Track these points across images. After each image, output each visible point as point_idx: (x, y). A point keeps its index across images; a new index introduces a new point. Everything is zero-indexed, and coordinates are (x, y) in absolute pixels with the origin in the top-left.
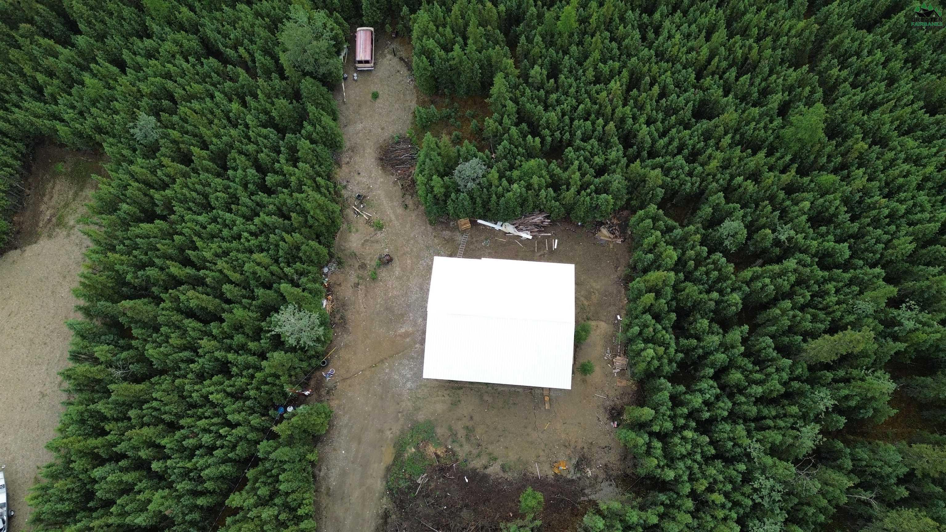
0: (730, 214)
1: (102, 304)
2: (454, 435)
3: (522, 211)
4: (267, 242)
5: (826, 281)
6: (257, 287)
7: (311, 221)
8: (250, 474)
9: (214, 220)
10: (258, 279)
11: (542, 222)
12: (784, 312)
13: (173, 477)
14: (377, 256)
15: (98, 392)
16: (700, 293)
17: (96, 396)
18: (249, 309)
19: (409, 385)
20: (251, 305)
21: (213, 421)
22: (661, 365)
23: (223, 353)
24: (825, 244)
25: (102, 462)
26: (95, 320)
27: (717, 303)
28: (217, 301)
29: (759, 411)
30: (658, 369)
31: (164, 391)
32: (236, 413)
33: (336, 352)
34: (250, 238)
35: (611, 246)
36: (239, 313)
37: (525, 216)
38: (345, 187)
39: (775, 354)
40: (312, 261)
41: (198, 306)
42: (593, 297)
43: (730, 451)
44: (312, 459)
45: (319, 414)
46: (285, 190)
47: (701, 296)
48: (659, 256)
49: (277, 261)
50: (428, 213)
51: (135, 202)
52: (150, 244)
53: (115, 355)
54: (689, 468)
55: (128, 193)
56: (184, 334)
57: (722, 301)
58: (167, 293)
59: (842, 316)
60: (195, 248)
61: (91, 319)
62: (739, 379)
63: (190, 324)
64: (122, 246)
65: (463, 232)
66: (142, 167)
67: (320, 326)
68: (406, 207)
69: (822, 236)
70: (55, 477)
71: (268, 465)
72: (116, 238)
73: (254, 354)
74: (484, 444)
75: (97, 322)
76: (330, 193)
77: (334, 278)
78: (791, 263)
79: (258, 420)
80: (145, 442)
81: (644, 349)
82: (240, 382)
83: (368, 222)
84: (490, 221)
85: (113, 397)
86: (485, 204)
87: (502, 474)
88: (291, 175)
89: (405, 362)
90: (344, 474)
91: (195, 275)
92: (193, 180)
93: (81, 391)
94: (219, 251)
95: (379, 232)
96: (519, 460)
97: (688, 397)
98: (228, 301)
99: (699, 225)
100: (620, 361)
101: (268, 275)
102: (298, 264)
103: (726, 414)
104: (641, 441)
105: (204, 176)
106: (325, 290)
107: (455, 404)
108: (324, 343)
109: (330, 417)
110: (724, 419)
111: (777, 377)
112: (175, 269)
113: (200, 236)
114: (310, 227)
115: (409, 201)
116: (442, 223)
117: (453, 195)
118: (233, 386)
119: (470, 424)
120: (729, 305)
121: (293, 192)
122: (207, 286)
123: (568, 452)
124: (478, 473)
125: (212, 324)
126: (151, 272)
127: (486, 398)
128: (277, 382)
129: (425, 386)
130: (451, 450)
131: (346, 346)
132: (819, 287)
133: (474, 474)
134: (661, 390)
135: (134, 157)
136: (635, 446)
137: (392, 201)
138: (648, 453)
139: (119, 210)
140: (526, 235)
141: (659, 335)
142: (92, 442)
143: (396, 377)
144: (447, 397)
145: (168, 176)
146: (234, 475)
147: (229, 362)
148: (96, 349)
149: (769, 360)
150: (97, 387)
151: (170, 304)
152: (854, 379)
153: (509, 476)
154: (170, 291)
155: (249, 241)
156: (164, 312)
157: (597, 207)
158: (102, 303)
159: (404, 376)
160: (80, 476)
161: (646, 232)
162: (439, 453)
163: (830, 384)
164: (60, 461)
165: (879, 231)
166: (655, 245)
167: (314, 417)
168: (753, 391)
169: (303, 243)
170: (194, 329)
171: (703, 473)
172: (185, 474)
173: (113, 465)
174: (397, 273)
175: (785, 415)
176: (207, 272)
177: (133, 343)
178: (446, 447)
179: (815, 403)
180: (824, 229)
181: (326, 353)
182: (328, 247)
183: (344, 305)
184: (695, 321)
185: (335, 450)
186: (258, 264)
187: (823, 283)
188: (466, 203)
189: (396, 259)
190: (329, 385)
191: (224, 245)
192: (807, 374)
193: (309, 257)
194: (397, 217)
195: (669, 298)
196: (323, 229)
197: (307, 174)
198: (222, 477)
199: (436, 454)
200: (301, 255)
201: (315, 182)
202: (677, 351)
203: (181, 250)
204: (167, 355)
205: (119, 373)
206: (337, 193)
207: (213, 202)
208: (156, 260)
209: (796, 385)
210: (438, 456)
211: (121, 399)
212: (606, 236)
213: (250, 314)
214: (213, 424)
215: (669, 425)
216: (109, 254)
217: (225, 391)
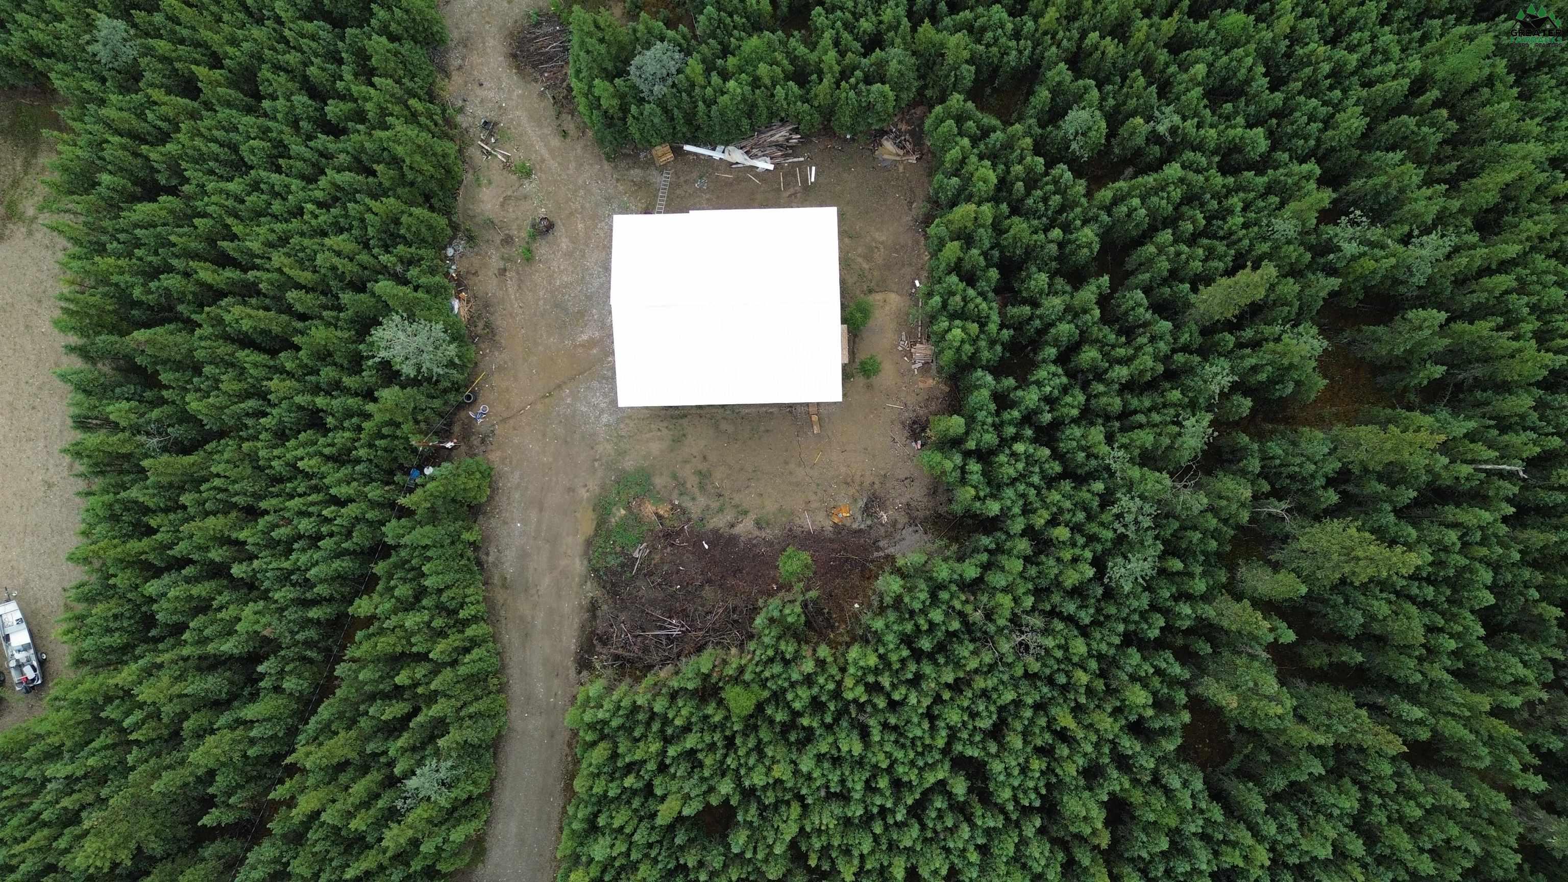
0: (1079, 98)
1: (103, 339)
2: (681, 486)
3: (751, 125)
4: (346, 216)
5: (1229, 192)
6: (342, 289)
7: (410, 176)
8: (380, 568)
9: (255, 187)
10: (341, 277)
11: (787, 140)
12: (1161, 250)
13: (267, 584)
14: (529, 221)
15: (129, 472)
16: (1035, 232)
17: (126, 478)
18: (336, 327)
19: (605, 418)
20: (338, 319)
21: (310, 498)
22: (977, 350)
23: (308, 398)
24: (1231, 132)
25: (157, 573)
26: (100, 365)
27: (1061, 245)
28: (285, 318)
29: (1125, 404)
30: (974, 357)
31: (228, 462)
32: (344, 485)
33: (485, 380)
34: (317, 212)
35: (901, 169)
36: (319, 334)
37: (760, 133)
38: (461, 110)
39: (1148, 315)
40: (423, 241)
41: (255, 328)
42: (876, 256)
43: (1083, 465)
44: (472, 539)
45: (470, 474)
46: (360, 127)
47: (1035, 237)
48: (968, 180)
49: (366, 246)
50: (601, 142)
51: (121, 169)
52: (158, 236)
53: (142, 415)
54: (1023, 496)
55: (106, 154)
56: (242, 374)
57: (1070, 242)
58: (201, 313)
59: (1252, 245)
60: (233, 237)
61: (94, 364)
62: (1093, 359)
63: (246, 356)
64: (115, 244)
65: (662, 169)
66: (121, 109)
67: (450, 342)
68: (565, 134)
69: (1228, 118)
70: (91, 599)
71: (403, 553)
72: (104, 231)
73: (357, 394)
74: (727, 494)
75: (105, 368)
76: (436, 124)
77: (465, 263)
78: (1173, 170)
79: (378, 492)
80: (214, 538)
81: (950, 329)
82: (341, 438)
83: (507, 166)
84: (704, 145)
85: (152, 479)
86: (690, 118)
87: (757, 533)
88: (366, 99)
89: (595, 384)
90: (524, 555)
91: (242, 281)
92: (207, 122)
93: (102, 473)
94: (272, 237)
95: (526, 182)
96: (780, 510)
97: (1020, 393)
98: (303, 317)
99: (1033, 121)
100: (922, 351)
101: (356, 269)
102: (401, 247)
103: (1075, 412)
104: (948, 465)
105: (224, 113)
106: (453, 284)
107: (678, 441)
108: (461, 368)
109: (488, 475)
110: (1075, 421)
111: (1151, 350)
112: (206, 274)
113: (237, 216)
114: (412, 184)
115: (569, 125)
116: (626, 156)
117: (633, 109)
118: (332, 445)
119: (703, 467)
120: (1079, 247)
121: (374, 128)
122: (265, 296)
123: (852, 491)
124: (721, 536)
125: (282, 354)
126: (170, 281)
127: (724, 426)
128: (398, 433)
129: (630, 417)
130: (679, 506)
131: (500, 368)
132: (1219, 203)
133: (716, 538)
134: (977, 387)
135: (104, 92)
136: (944, 473)
137: (540, 126)
138: (963, 481)
139: (99, 184)
140: (764, 165)
141: (971, 306)
142: (135, 546)
143: (584, 409)
144: (665, 431)
145: (166, 119)
146: (358, 572)
147: (319, 410)
148: (110, 408)
149: (1140, 326)
150: (126, 466)
151: (211, 330)
152: (1266, 340)
153: (767, 534)
154: (207, 309)
155: (316, 217)
156: (203, 344)
157: (870, 107)
158: (103, 337)
159: (595, 406)
160: (129, 596)
161: (948, 141)
162: (661, 512)
163: (1232, 351)
164: (94, 578)
165: (1314, 102)
166: (963, 161)
167: (462, 479)
168: (1114, 375)
169: (403, 212)
170: (255, 365)
171: (1043, 501)
172: (285, 578)
173: (174, 574)
174: (564, 246)
175: (1165, 406)
176: (258, 274)
177: (165, 393)
178: (671, 502)
179: (1205, 382)
180: (1228, 107)
181: (469, 383)
182: (447, 212)
183: (486, 306)
184: (1029, 277)
185: (505, 523)
186: (339, 254)
187: (1226, 197)
188: (656, 121)
189: (559, 223)
190: (483, 429)
191: (279, 227)
192: (1199, 340)
193: (417, 233)
194: (551, 151)
195: (987, 244)
196: (433, 185)
197: (392, 95)
198: (339, 578)
199: (656, 514)
200: (402, 232)
201: (408, 107)
202: (1002, 326)
203: (212, 241)
204: (221, 408)
205: (154, 442)
206: (449, 122)
207: (249, 158)
208: (175, 262)
209: (1180, 358)
210: (660, 517)
211: (164, 480)
212: (890, 153)
213: (339, 333)
214: (313, 504)
215: (990, 438)
216: (97, 259)
217: (321, 454)
